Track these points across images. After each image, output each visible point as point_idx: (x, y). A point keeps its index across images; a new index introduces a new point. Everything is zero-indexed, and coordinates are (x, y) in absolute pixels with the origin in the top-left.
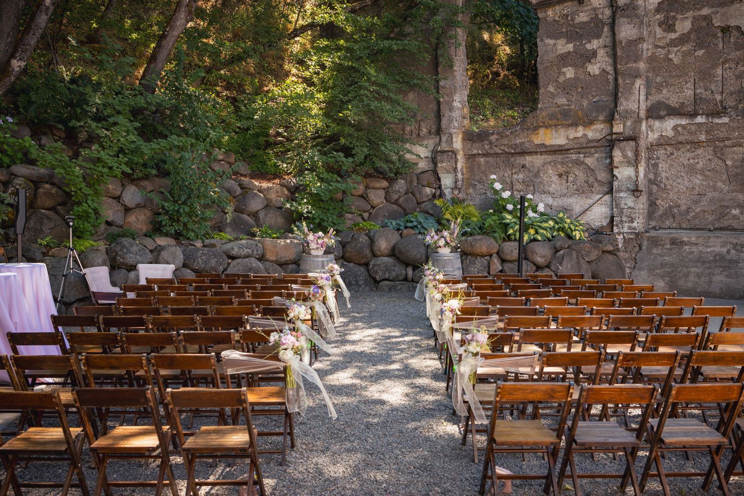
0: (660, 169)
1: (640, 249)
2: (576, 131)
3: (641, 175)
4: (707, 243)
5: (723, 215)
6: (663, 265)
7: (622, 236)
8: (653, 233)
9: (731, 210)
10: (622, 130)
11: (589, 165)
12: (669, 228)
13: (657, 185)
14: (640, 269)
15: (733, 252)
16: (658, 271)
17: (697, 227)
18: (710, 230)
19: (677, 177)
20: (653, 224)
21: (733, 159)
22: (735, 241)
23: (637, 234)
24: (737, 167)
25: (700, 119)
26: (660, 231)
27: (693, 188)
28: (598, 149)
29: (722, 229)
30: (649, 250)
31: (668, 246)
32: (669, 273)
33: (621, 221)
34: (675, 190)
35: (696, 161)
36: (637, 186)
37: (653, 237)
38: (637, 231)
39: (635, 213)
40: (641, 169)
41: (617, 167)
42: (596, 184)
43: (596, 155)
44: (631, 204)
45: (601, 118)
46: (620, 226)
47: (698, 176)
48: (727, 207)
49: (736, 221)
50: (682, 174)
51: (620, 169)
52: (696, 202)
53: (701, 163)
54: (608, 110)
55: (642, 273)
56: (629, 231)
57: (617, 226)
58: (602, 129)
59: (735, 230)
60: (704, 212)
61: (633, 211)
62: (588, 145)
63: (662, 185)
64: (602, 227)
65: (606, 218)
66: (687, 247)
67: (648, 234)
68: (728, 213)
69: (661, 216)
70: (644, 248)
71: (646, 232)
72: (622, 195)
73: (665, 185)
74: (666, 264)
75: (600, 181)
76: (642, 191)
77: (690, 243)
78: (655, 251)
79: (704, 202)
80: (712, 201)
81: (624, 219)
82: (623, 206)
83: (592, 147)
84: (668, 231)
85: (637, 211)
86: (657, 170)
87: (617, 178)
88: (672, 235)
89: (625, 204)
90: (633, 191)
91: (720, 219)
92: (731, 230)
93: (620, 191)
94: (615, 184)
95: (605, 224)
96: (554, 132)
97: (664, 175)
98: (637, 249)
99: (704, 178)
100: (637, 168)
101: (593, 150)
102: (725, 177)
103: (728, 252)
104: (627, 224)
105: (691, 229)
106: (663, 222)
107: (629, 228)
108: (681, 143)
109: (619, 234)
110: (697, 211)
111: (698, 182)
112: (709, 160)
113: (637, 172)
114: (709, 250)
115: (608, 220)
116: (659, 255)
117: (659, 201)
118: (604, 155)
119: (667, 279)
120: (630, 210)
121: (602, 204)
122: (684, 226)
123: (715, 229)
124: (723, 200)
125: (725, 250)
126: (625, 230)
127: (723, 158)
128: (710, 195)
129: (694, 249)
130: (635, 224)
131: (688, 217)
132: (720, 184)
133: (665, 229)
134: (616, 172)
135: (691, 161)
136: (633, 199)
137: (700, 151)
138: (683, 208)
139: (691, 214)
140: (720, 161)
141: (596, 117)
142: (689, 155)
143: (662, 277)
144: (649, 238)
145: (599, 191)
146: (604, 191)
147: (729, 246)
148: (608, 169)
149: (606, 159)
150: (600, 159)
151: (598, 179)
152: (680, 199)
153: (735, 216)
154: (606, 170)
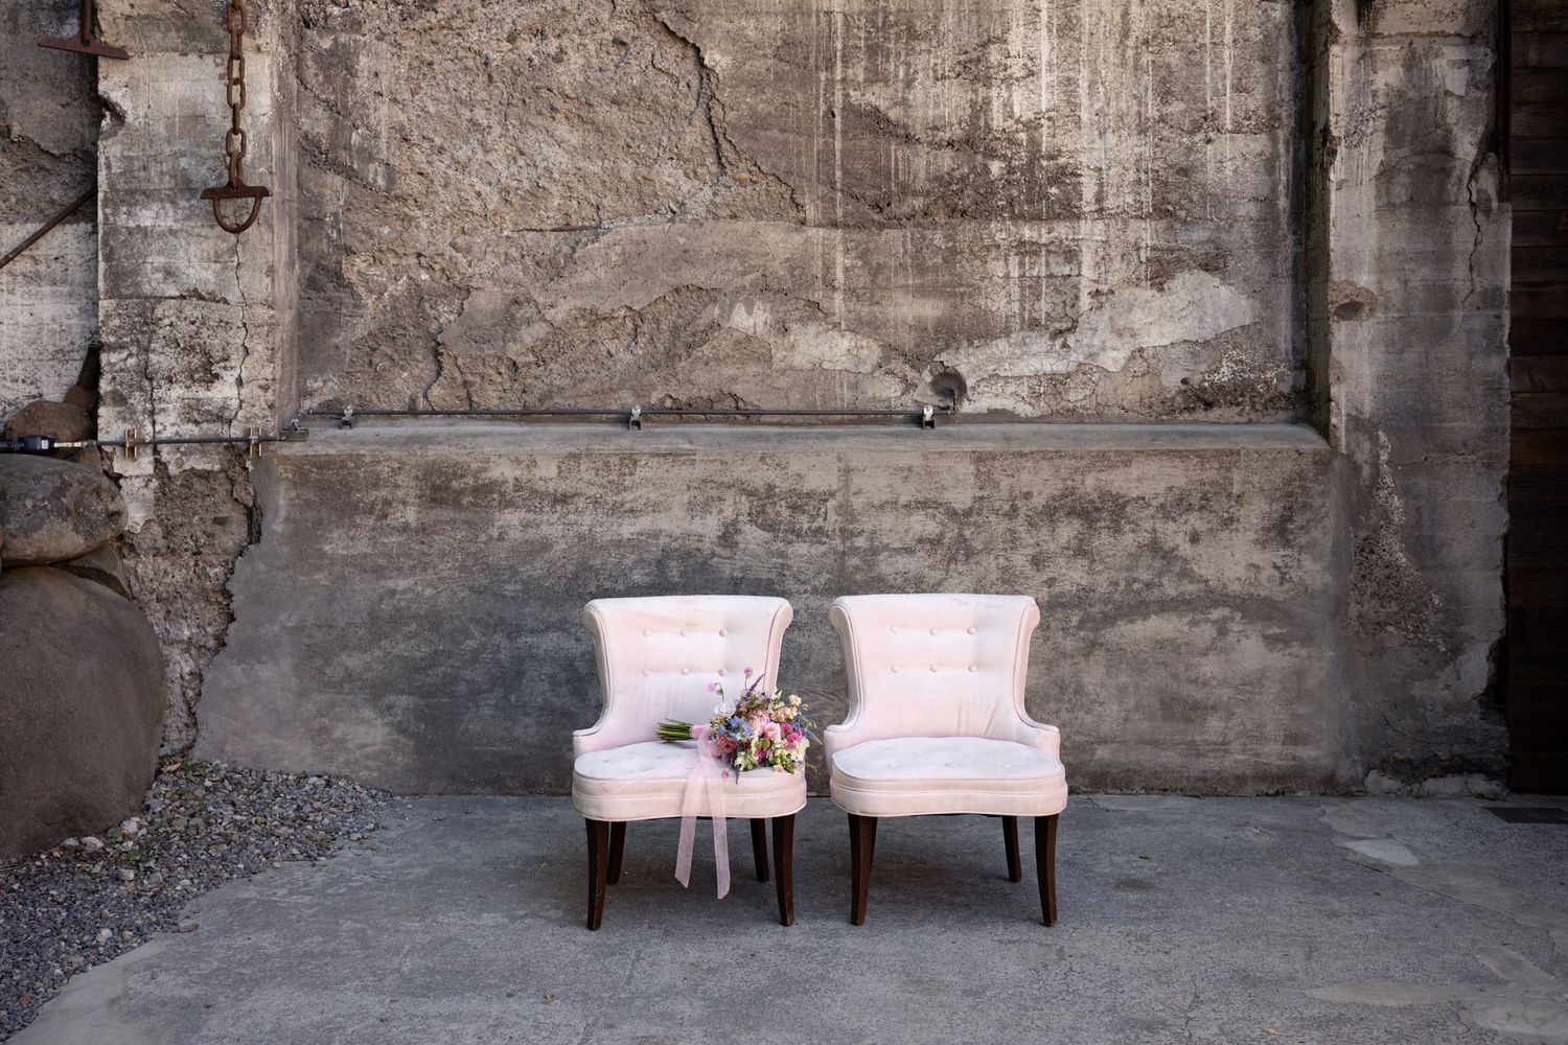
0: (362, 83)
1: (255, 534)
3: (261, 101)
4: (620, 488)
5: (687, 340)
6: (379, 626)
7: (145, 464)
8: (325, 442)
9: (727, 313)
12: (413, 412)
13: (349, 174)
14: (254, 652)
15: (752, 536)
16: (353, 661)
17: (560, 402)
18: (625, 419)
19: (453, 131)
20: (325, 388)
21: (736, 38)
22: (759, 477)
23: (238, 450)
24: (757, 85)
26: (365, 430)
27: (537, 193)
29: (681, 412)
30: (304, 536)
31: (411, 515)
32: (414, 667)
33: (146, 373)
34: (445, 200)
35: (552, 46)
36: (235, 162)
37: (324, 464)
38: (236, 431)
39: (225, 324)
40: (262, 72)
41: (120, 55)
42: (2, 167)
44: (198, 272)
46: (137, 400)
47: (562, 130)
48: (710, 295)
49: (752, 369)
50: (480, 114)
51: (138, 67)
52: (554, 270)
53: (575, 60)
55: (265, 672)
56: (190, 430)
57: (120, 399)
59: (751, 416)
60: (594, 318)
61: (216, 312)
63: (375, 174)
64: (36, 409)
65: (60, 355)
66: (511, 518)
67: (296, 449)
68: (715, 326)
69: (370, 346)
70: (276, 525)
71: (289, 433)
72: (147, 217)
73: (391, 174)
74: (398, 619)
75: (24, 142)
76: (261, 193)
77: (528, 495)
78: (336, 543)
79: (596, 267)
80: (632, 261)
81: (163, 359)
82: (153, 283)
84: (408, 427)
85: (236, 314)
86: (347, 87)
87: (119, 117)
88: (433, 453)
89: (169, 273)
90: (214, 195)
91: (671, 356)
92: (727, 417)
93: (134, 195)
94: (110, 151)
95: (54, 393)
97: (383, 115)
98: (237, 531)
99: (592, 139)
100: (236, 55)
102: (694, 135)
103: (728, 537)
104: (177, 391)
105: (525, 415)
106: (378, 377)
107: (193, 411)
109: (130, 447)
110: (559, 314)
111: (558, 158)
112: (619, 43)
113: (235, 81)
114: (628, 529)
115: (72, 371)
116: (359, 564)
117: (360, 263)
119: (403, 701)
120: (192, 309)
121: (34, 278)
122: (491, 398)
123: (654, 414)
124: (686, 256)
125: (709, 526)
126: (169, 424)
127: (684, 30)
128: (626, 231)
129: (551, 526)
130: (223, 392)
131: (513, 350)
132: (668, 174)
133: (388, 414)
134: (112, 83)
135: (527, 47)
136: (214, 240)
138: (487, 300)
139: (532, 334)
140: (673, 50)
143: (377, 691)
144: (303, 471)
145: (22, 200)
146: (52, 202)
147: (733, 506)
148: (71, 70)
149: (62, 21)
150: (24, 18)
151: (16, 129)
152: (468, 251)
153: (746, 341)
154: (61, 75)
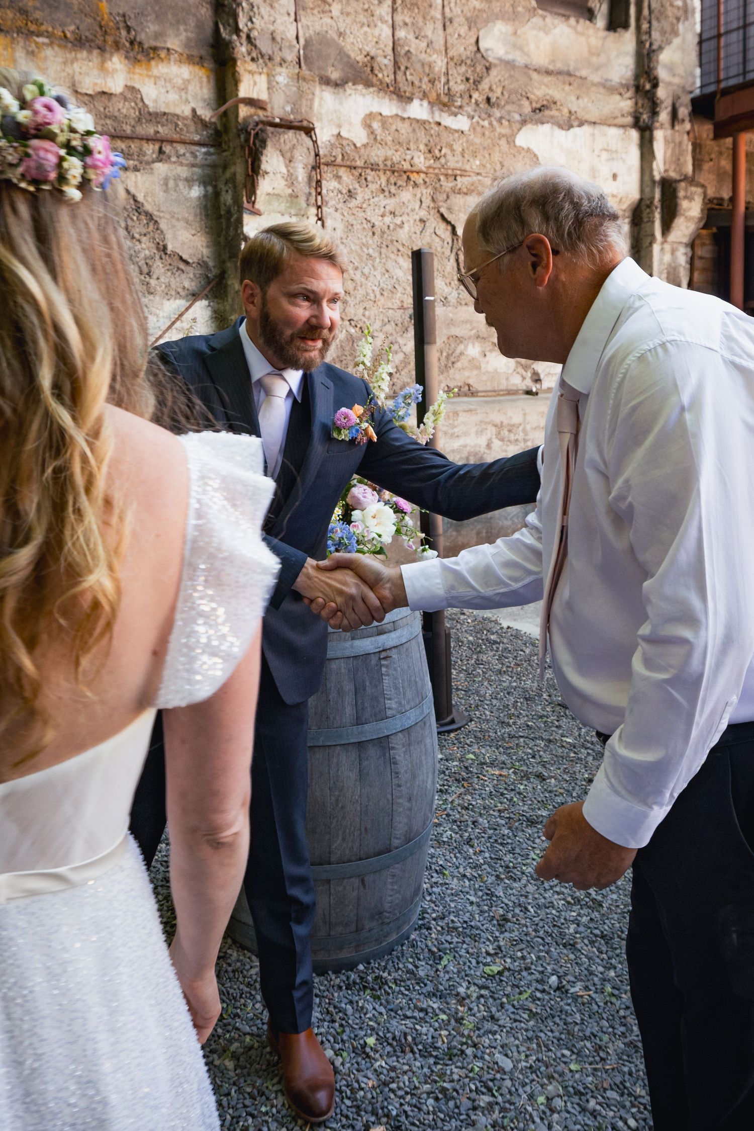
2: (102, 68)
4: (454, 427)
5: (452, 360)
9: (466, 347)
10: (264, 96)
11: (140, 198)
19: (361, 259)
22: (497, 418)
25: (418, 110)
27: (394, 290)
28: (167, 148)
34: (361, 293)
35: (398, 221)
42: (159, 267)
43: (161, 168)
45: (174, 42)
47: (402, 261)
48: (460, 339)
49: (475, 372)
50: (371, 251)
53: (407, 228)
54: (192, 23)
58: (187, 82)
62: (140, 130)
68: (462, 354)
75: (175, 254)
83: (148, 140)
91: (447, 367)
92: (467, 394)
96: (20, 54)
101: (150, 150)
102: (450, 266)
108: (374, 167)
111: (402, 275)
112: (422, 221)
118: (183, 172)
124: (451, 322)
125: (482, 441)
127: (450, 218)
132: (440, 283)
134: (250, 228)
135: (388, 219)
137: (406, 195)
140: (443, 225)
141: (158, 35)
142: (382, 200)
145: (168, 286)
146: (184, 288)
147: (491, 431)
148: (196, 215)
149: (190, 187)
150: (171, 183)
151: (170, 247)
152: (369, 318)
153: (472, 360)
154: (191, 218)
